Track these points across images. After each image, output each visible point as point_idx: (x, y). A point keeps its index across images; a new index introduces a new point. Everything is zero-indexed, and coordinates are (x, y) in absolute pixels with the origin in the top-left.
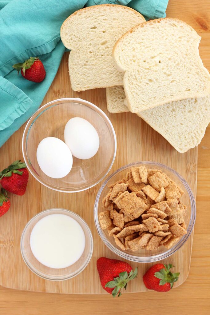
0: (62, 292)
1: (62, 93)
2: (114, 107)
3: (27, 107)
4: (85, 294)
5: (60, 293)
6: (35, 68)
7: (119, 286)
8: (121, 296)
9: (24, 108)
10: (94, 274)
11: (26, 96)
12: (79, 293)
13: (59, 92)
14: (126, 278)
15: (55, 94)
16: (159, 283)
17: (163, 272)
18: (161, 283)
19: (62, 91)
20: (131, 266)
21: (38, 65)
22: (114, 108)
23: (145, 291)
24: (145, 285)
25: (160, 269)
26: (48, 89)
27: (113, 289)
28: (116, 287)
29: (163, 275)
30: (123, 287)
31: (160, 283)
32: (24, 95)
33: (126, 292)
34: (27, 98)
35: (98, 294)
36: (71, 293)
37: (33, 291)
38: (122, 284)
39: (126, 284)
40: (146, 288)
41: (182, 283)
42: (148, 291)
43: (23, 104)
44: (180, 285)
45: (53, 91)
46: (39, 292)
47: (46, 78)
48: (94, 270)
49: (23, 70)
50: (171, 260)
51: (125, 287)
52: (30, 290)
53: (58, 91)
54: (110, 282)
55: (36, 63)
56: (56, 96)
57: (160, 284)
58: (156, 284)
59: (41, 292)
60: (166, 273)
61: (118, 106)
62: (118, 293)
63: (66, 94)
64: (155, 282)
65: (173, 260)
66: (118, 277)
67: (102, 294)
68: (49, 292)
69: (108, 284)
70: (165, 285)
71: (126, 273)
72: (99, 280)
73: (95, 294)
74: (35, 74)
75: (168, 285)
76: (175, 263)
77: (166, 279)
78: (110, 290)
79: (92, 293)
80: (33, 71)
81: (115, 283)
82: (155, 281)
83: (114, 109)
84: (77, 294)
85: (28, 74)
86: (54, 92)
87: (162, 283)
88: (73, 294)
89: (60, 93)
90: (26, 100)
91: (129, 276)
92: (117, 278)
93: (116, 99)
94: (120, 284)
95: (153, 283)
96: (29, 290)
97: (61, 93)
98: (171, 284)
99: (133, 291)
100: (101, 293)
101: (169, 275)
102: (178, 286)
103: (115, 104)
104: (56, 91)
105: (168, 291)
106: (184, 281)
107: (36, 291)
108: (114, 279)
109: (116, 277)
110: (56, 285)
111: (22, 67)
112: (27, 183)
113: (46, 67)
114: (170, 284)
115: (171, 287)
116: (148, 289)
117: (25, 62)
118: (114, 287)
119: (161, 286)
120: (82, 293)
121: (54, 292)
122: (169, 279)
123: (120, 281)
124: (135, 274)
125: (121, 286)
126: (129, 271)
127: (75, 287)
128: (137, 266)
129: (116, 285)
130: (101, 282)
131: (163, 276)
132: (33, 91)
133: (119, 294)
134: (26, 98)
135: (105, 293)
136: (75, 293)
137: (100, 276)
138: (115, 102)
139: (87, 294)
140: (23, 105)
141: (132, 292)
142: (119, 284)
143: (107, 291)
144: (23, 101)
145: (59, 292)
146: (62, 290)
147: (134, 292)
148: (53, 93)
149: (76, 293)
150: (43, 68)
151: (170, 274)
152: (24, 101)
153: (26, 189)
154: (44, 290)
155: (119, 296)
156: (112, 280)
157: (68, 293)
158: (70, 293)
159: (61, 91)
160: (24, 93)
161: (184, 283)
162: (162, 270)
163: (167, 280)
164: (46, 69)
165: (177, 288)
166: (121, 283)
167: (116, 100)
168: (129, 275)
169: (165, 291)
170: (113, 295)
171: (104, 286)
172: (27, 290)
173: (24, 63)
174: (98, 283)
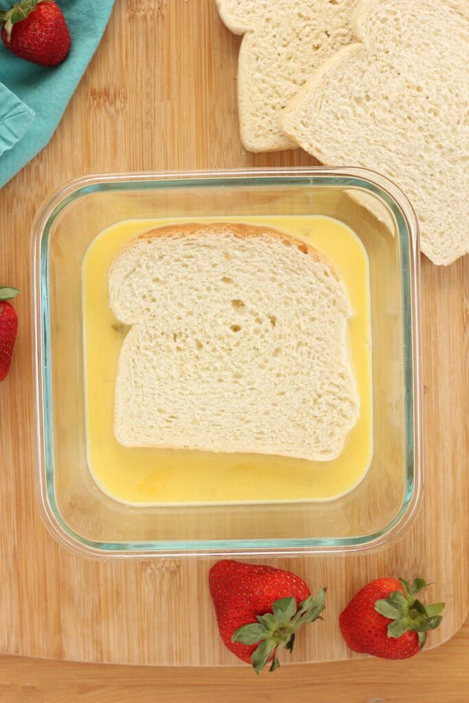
0: (109, 659)
1: (115, 96)
2: (261, 132)
3: (21, 129)
4: (175, 665)
5: (105, 662)
6: (39, 22)
7: (271, 639)
8: (277, 671)
9: (11, 131)
10: (200, 608)
11: (16, 99)
12: (157, 664)
13: (106, 93)
14: (292, 618)
15: (94, 99)
16: (386, 630)
17: (397, 600)
18: (391, 631)
19: (115, 91)
20: (307, 584)
21: (49, 13)
22: (259, 136)
23: (345, 658)
24: (346, 639)
25: (389, 593)
26: (77, 82)
27: (254, 648)
28: (263, 641)
29: (397, 608)
30: (283, 644)
31: (389, 631)
32: (8, 97)
33: (291, 660)
34: (19, 104)
35: (211, 665)
36: (136, 663)
37: (29, 655)
38: (280, 636)
39: (293, 637)
40: (349, 649)
41: (449, 638)
42: (354, 658)
43: (7, 121)
44: (444, 641)
45: (90, 90)
46: (45, 657)
47: (73, 54)
48: (199, 598)
49: (6, 27)
50: (420, 571)
51: (290, 645)
52: (20, 654)
53: (103, 90)
54: (246, 627)
55: (42, 7)
56: (98, 104)
57: (390, 634)
58: (376, 635)
59: (50, 658)
60: (405, 604)
61: (271, 130)
62: (268, 660)
63: (125, 98)
64: (372, 630)
65: (424, 570)
66: (269, 614)
67: (223, 666)
68: (74, 659)
69: (240, 632)
70: (403, 637)
71: (293, 602)
72: (216, 623)
73: (203, 666)
74: (41, 40)
75: (411, 639)
76: (429, 577)
77: (406, 620)
78: (246, 652)
79: (196, 663)
80: (36, 30)
81: (260, 630)
82: (373, 627)
83: (261, 139)
84: (152, 664)
85: (20, 39)
86: (93, 93)
87: (394, 630)
88: (141, 664)
89: (108, 97)
90: (15, 111)
91: (302, 611)
92: (266, 617)
93: (265, 111)
94: (274, 636)
95: (370, 632)
96: (17, 651)
97: (111, 97)
98: (421, 635)
99: (310, 660)
100: (221, 663)
101: (415, 610)
102: (438, 645)
103: (264, 125)
104: (97, 91)
105: (411, 655)
106: (456, 631)
107: (36, 656)
108: (258, 617)
109: (262, 614)
110: (93, 641)
111: (5, 19)
112: (12, 344)
113: (72, 22)
114: (417, 637)
115: (419, 644)
116: (354, 653)
117: (12, 7)
118: (257, 641)
119: (392, 638)
120: (166, 664)
121: (87, 661)
122: (412, 621)
123: (274, 627)
124: (317, 606)
125: (277, 639)
126: (302, 598)
127: (146, 644)
128: (323, 587)
129: (262, 635)
130: (220, 627)
131: (395, 610)
132: (35, 88)
133: (273, 664)
134: (16, 106)
135: (233, 661)
136: (147, 664)
137: (218, 613)
138: (263, 118)
139: (182, 665)
140: (9, 124)
141: (308, 662)
142: (271, 633)
143: (237, 654)
144: (6, 114)
145: (102, 660)
146: (109, 653)
147: (313, 662)
148: (90, 97)
149: (149, 662)
150: (64, 24)
151: (417, 607)
152: (10, 114)
153: (10, 361)
154: (60, 653)
155: (272, 669)
156: (252, 622)
157: (126, 663)
158: (131, 664)
159: (112, 91)
160: (9, 92)
161: (455, 637)
162: (394, 595)
163: (409, 625)
164: (71, 28)
165: (436, 651)
166: (276, 632)
167: (267, 114)
168: (299, 608)
169: (404, 657)
170: (255, 665)
171: (229, 639)
172: (12, 652)
173: (10, 9)
174: (213, 633)
